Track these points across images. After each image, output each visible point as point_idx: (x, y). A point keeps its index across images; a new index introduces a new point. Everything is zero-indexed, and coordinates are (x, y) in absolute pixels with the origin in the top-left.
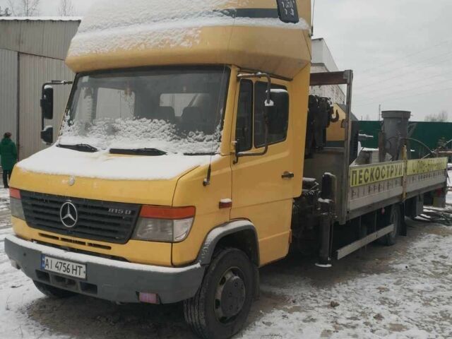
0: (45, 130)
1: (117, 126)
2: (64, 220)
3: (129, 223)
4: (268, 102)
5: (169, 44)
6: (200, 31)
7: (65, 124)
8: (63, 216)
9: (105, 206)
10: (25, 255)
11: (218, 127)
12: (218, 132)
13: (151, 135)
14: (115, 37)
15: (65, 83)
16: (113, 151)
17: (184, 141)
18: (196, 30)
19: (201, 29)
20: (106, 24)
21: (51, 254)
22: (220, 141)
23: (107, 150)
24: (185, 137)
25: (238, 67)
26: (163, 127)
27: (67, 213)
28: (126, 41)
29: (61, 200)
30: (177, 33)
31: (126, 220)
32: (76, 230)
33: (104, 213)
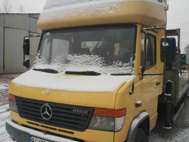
0: (25, 61)
1: (69, 59)
2: (43, 115)
3: (87, 119)
4: (165, 44)
5: (101, 12)
6: (120, 4)
7: (38, 58)
8: (43, 113)
9: (70, 108)
10: (19, 134)
11: (131, 59)
12: (132, 61)
13: (90, 64)
14: (67, 10)
15: (36, 36)
16: (68, 73)
17: (110, 67)
18: (118, 4)
19: (120, 3)
20: (61, 4)
21: (36, 135)
22: (133, 67)
23: (64, 72)
24: (111, 65)
25: (141, 24)
26: (97, 59)
27: (45, 111)
28: (74, 12)
29: (41, 103)
30: (106, 6)
31: (84, 117)
32: (51, 121)
33: (70, 112)
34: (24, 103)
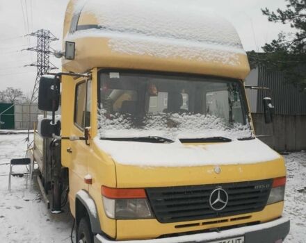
5: (221, 61)
8: (213, 202)
9: (251, 185)
11: (247, 120)
12: (248, 123)
13: (209, 127)
17: (233, 131)
22: (251, 129)
24: (233, 128)
26: (216, 121)
27: (216, 199)
31: (263, 192)
34: (166, 197)
